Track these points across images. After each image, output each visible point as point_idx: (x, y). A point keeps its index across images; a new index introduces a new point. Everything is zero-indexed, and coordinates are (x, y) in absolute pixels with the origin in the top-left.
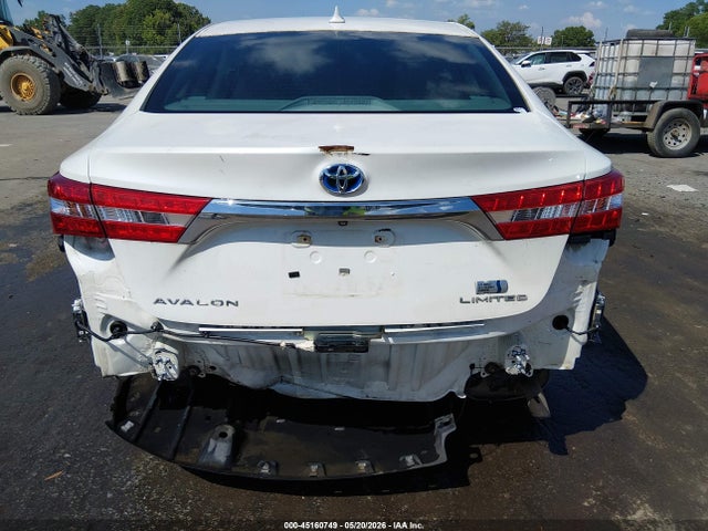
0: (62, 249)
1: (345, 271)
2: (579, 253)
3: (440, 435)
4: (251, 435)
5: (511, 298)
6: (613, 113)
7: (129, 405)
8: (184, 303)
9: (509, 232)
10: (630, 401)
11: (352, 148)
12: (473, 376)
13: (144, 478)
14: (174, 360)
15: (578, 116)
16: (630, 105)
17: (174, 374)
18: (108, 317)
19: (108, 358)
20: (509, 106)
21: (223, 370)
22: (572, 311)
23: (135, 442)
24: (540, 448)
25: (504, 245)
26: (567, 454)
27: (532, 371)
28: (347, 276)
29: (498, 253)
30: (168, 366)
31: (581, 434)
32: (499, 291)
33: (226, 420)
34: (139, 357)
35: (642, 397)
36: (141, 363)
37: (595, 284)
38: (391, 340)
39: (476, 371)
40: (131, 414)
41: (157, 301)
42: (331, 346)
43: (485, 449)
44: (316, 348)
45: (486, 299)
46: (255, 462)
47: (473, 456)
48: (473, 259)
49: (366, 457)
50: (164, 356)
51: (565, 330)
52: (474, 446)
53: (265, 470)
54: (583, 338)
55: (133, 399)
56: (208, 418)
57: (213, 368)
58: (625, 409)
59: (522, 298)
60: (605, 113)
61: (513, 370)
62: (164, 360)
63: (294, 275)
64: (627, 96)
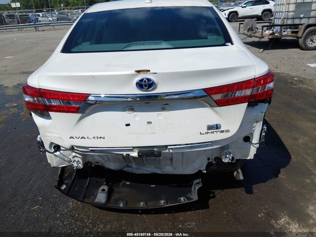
0: (31, 115)
1: (149, 123)
2: (254, 109)
3: (195, 188)
4: (116, 189)
5: (222, 132)
6: (283, 30)
7: (64, 178)
8: (82, 138)
9: (221, 103)
10: (283, 169)
11: (149, 71)
12: (209, 163)
13: (72, 208)
14: (80, 160)
15: (267, 32)
16: (290, 26)
17: (81, 166)
18: (52, 143)
19: (53, 160)
20: (223, 42)
21: (102, 163)
22: (252, 134)
23: (67, 194)
24: (241, 192)
25: (219, 109)
26: (252, 193)
27: (235, 160)
28: (150, 125)
29: (216, 112)
30: (78, 163)
31: (259, 185)
32: (217, 129)
33: (105, 183)
34: (66, 159)
35: (288, 167)
36: (67, 161)
37: (262, 122)
38: (171, 151)
39: (210, 161)
40: (65, 182)
41: (71, 138)
42: (145, 155)
43: (217, 192)
44: (139, 155)
45: (211, 132)
46: (117, 201)
47: (211, 195)
48: (205, 115)
49: (164, 198)
50: (76, 159)
51: (249, 142)
52: (212, 191)
53: (121, 205)
54: (257, 146)
55: (66, 175)
56: (98, 182)
57: (98, 162)
58: (280, 172)
59: (228, 131)
60: (279, 31)
61: (226, 161)
62: (76, 160)
63: (128, 125)
64: (289, 22)
